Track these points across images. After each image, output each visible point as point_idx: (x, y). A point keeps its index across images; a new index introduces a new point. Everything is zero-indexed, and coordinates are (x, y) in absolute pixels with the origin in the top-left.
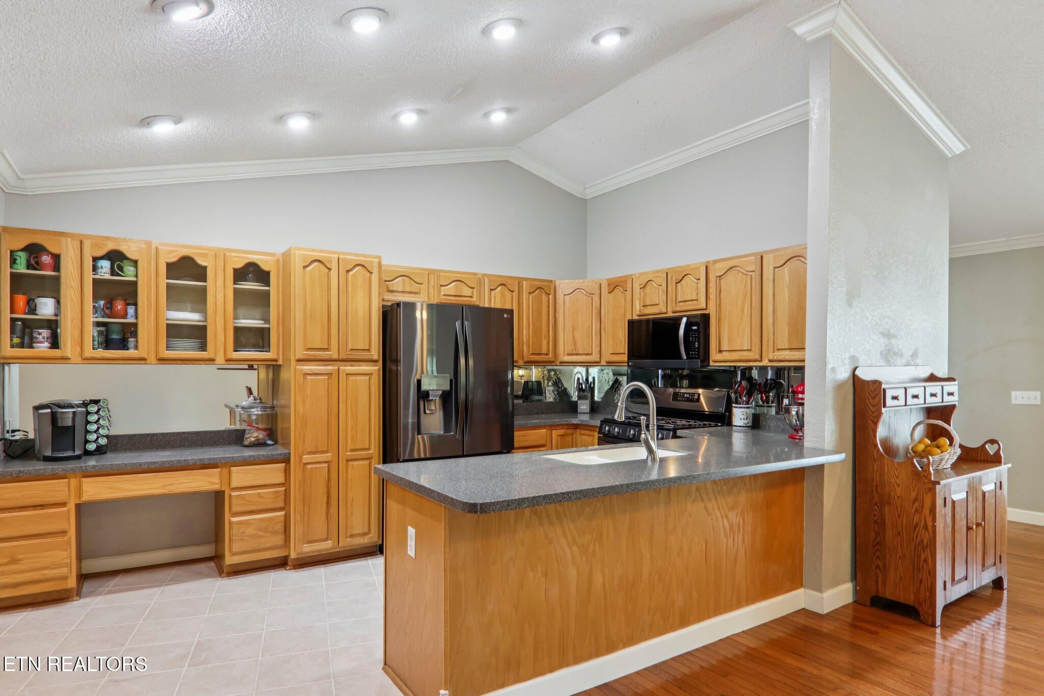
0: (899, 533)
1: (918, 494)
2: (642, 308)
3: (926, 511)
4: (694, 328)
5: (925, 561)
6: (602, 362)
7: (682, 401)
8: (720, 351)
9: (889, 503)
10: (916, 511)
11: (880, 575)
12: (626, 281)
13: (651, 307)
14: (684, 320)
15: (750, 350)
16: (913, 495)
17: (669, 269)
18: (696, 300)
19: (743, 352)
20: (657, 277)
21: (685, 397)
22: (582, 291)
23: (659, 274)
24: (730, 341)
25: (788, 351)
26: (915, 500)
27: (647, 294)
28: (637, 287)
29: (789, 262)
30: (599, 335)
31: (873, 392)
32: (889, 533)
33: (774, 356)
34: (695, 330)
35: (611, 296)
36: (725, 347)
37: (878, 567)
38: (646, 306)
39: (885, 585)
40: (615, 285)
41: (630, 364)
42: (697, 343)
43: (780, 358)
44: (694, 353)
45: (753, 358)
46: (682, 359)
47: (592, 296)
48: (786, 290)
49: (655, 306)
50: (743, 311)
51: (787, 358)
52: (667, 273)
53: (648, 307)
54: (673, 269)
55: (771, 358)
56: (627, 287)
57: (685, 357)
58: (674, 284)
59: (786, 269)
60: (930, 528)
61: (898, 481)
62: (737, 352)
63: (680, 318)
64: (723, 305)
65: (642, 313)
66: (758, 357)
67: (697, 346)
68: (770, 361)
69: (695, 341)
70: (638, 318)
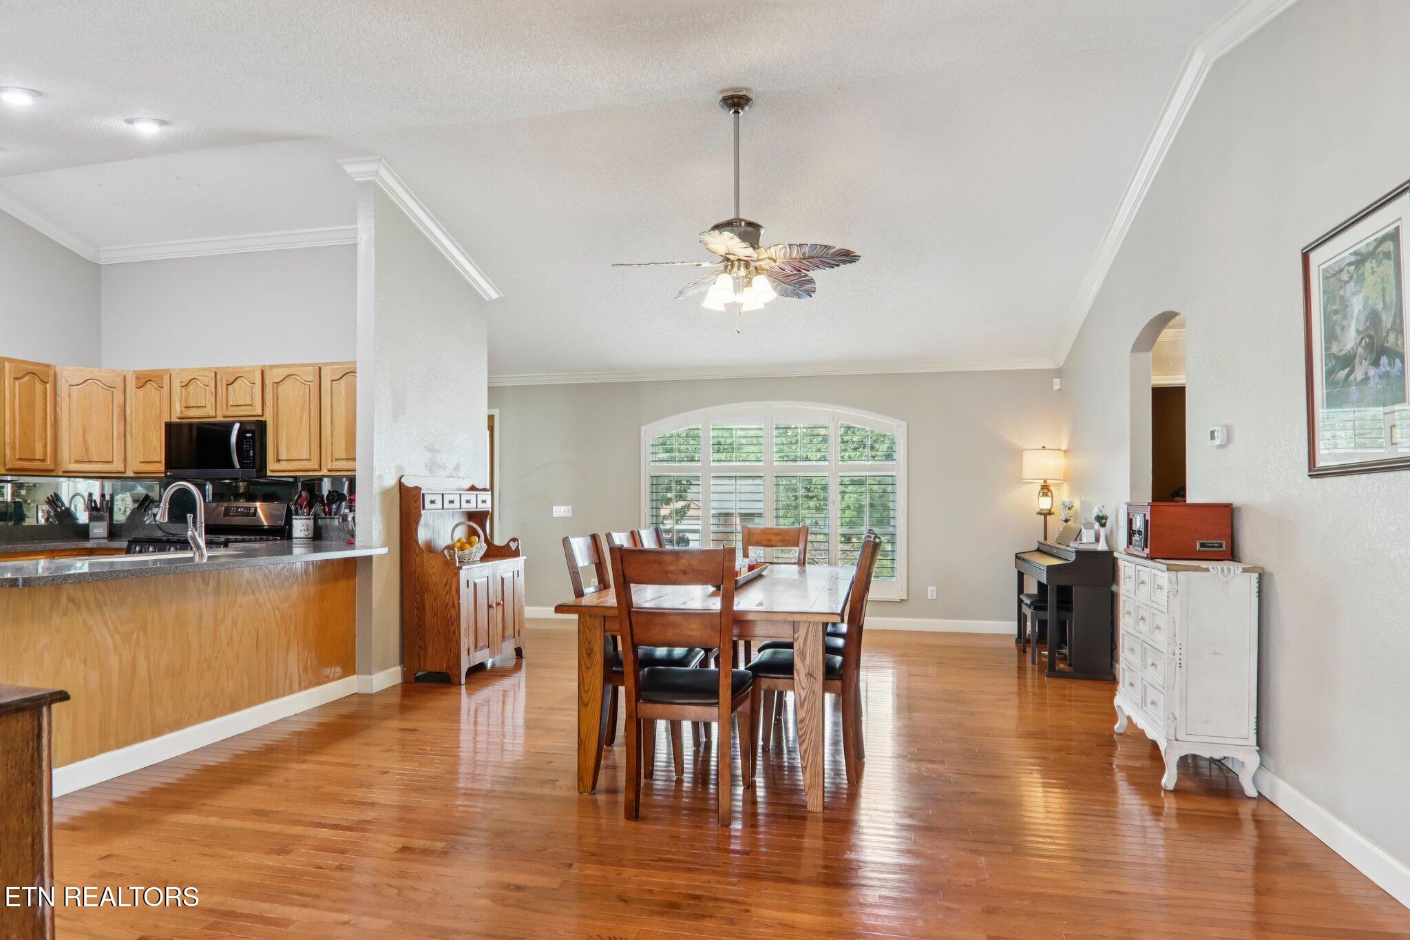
0: (435, 614)
1: (448, 580)
2: (184, 409)
3: (454, 592)
4: (248, 435)
5: (454, 632)
6: (127, 471)
7: (235, 516)
8: (279, 461)
9: (428, 590)
10: (447, 593)
11: (422, 652)
12: (161, 377)
13: (196, 409)
14: (237, 426)
15: (309, 460)
16: (445, 580)
17: (218, 369)
18: (251, 405)
19: (301, 462)
20: (203, 375)
21: (238, 512)
22: (97, 382)
23: (206, 373)
24: (288, 450)
25: (345, 461)
26: (446, 584)
27: (191, 394)
28: (176, 385)
29: (345, 377)
30: (123, 438)
31: (414, 497)
32: (428, 617)
33: (330, 464)
34: (249, 437)
35: (141, 391)
36: (283, 456)
37: (420, 646)
38: (190, 407)
39: (425, 661)
40: (144, 380)
41: (168, 474)
42: (251, 452)
43: (337, 468)
44: (248, 461)
45: (312, 468)
46: (235, 468)
47: (112, 389)
48: (343, 404)
49: (200, 409)
50: (301, 420)
52: (216, 373)
53: (192, 409)
54: (226, 370)
55: (330, 467)
56: (162, 384)
57: (237, 465)
58: (225, 386)
59: (342, 382)
60: (456, 606)
61: (434, 571)
62: (296, 462)
63: (232, 424)
64: (281, 413)
65: (183, 416)
66: (317, 467)
67: (251, 454)
68: (329, 471)
69: (250, 449)
70: (179, 421)
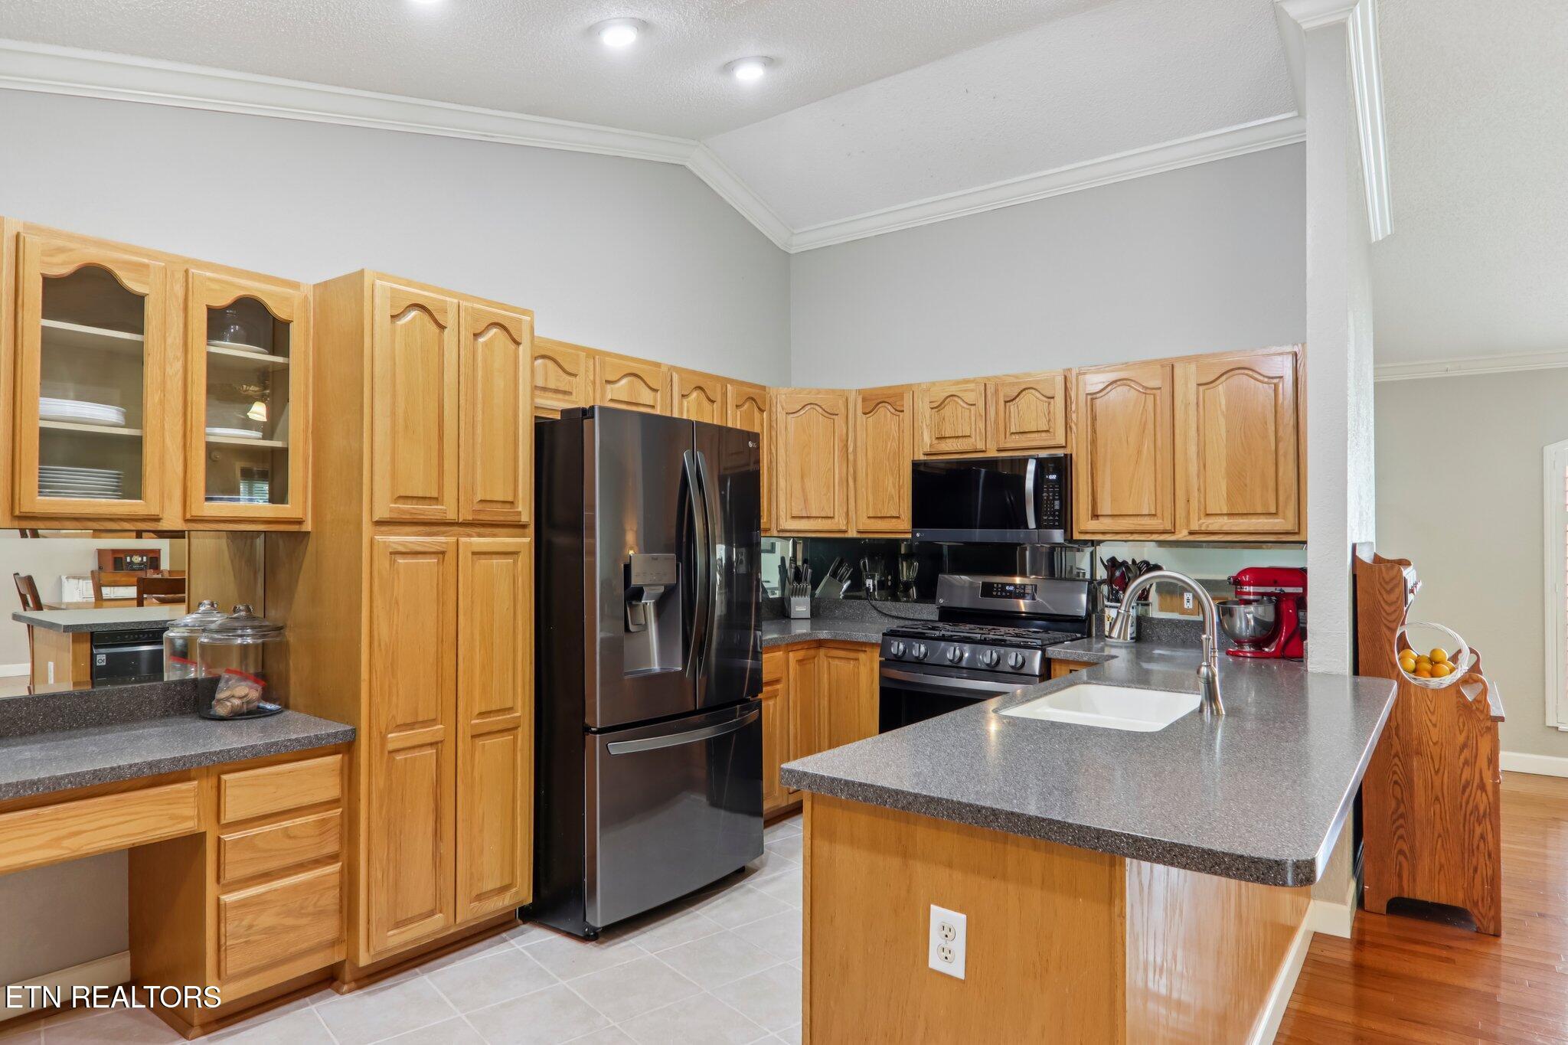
0: (1437, 799)
1: (1468, 737)
2: (935, 442)
3: (1483, 762)
4: (1050, 477)
5: (1482, 838)
6: (849, 531)
7: (1001, 597)
8: (1095, 516)
9: (1419, 753)
10: (1466, 763)
11: (1405, 864)
12: (901, 396)
13: (953, 440)
14: (1031, 467)
15: (1155, 515)
16: (1461, 739)
17: (988, 379)
18: (1047, 431)
20: (965, 391)
21: (1006, 591)
22: (817, 407)
23: (972, 386)
24: (1113, 500)
25: (1226, 518)
26: (1464, 746)
27: (947, 419)
28: (924, 407)
29: (1224, 377)
30: (845, 484)
31: (1387, 583)
32: (1420, 798)
33: (1200, 526)
34: (1052, 480)
35: (871, 420)
36: (1105, 507)
37: (1401, 852)
38: (945, 438)
39: (1414, 880)
40: (875, 401)
41: (918, 535)
42: (1057, 503)
43: (1211, 528)
44: (1051, 518)
45: (1161, 528)
46: (1028, 529)
47: (834, 417)
48: (1222, 421)
49: (960, 440)
50: (1139, 452)
51: (1226, 528)
52: (985, 385)
53: (948, 440)
54: (999, 383)
55: (1195, 527)
56: (903, 406)
57: (1032, 524)
58: (1002, 403)
59: (1221, 388)
60: (1492, 789)
61: (1434, 719)
62: (1127, 518)
63: (1024, 461)
64: (1100, 442)
65: (934, 450)
66: (1169, 527)
67: (1056, 507)
68: (1191, 533)
69: (1054, 499)
70: (925, 458)
